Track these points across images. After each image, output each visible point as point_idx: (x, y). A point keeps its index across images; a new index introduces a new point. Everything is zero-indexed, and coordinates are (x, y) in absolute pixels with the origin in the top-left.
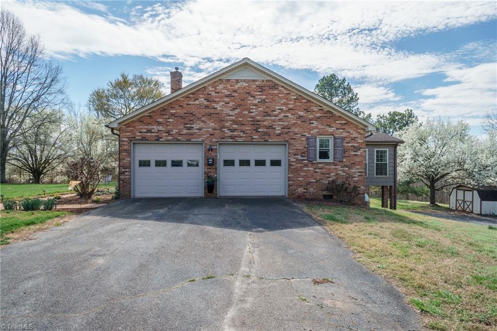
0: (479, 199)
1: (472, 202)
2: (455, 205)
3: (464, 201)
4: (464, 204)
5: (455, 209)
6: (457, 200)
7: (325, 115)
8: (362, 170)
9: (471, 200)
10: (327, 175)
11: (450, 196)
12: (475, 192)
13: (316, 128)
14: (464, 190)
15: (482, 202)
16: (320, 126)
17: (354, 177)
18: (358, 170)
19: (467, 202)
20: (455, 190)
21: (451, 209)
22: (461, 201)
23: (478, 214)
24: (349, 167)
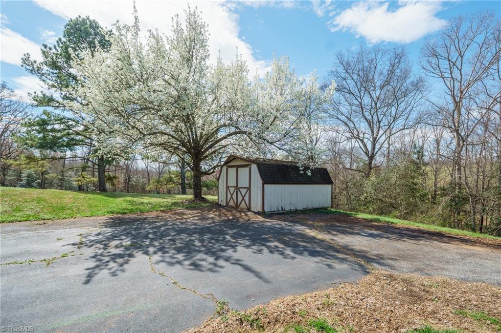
0: (260, 181)
1: (249, 189)
2: (225, 196)
3: (237, 188)
4: (237, 192)
5: (225, 204)
6: (228, 187)
9: (248, 186)
11: (218, 181)
12: (254, 167)
14: (238, 167)
15: (266, 186)
19: (241, 190)
20: (225, 168)
21: (220, 205)
22: (234, 188)
23: (258, 213)
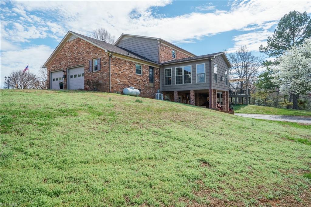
7: (95, 49)
8: (107, 74)
10: (96, 78)
13: (92, 56)
16: (93, 55)
17: (104, 78)
18: (106, 74)
24: (103, 73)
